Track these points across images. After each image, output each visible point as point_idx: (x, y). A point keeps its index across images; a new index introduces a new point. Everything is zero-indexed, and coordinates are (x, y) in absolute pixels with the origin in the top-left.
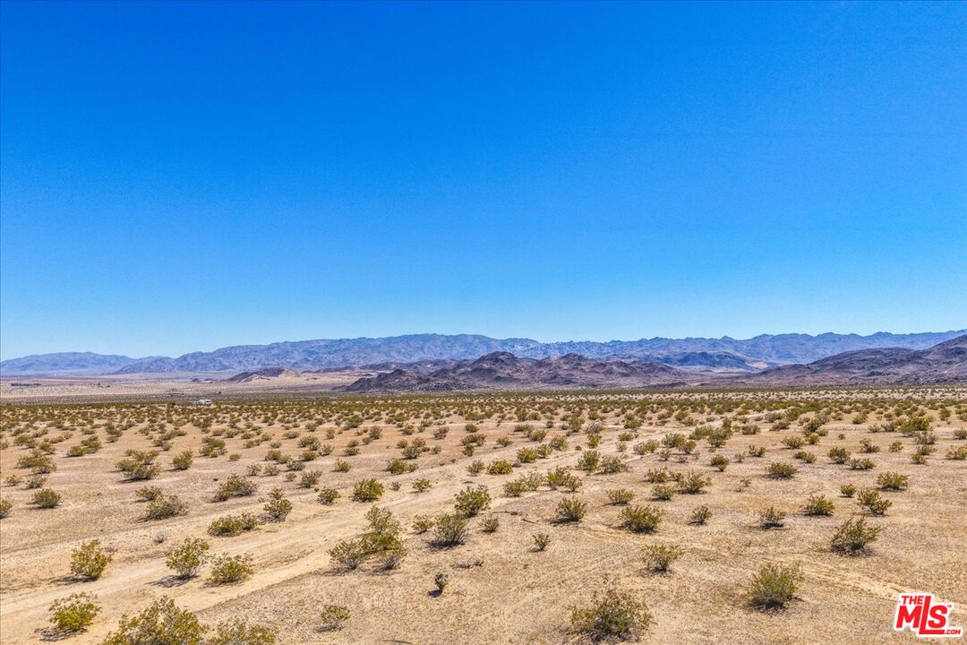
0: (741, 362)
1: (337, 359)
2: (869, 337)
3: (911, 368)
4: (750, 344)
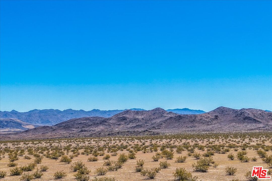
0: (19, 125)
2: (89, 112)
3: (101, 127)
4: (27, 114)
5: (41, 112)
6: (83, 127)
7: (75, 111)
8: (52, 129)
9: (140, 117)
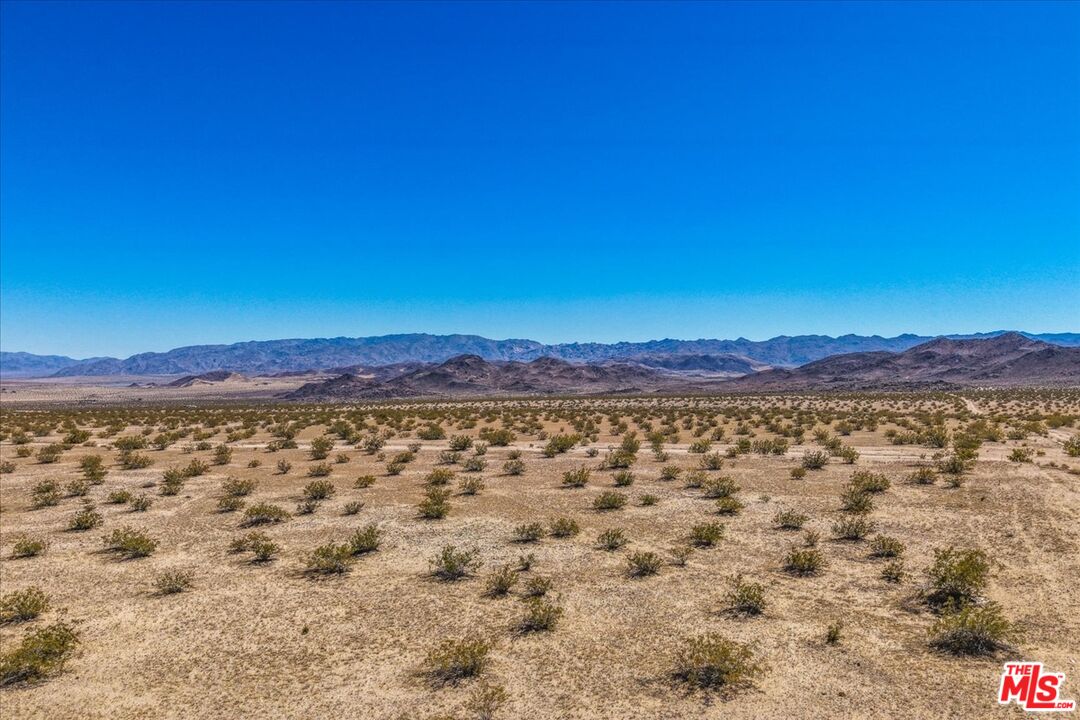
0: (745, 366)
1: (309, 361)
2: (892, 340)
3: (878, 373)
4: (765, 346)
5: (792, 340)
6: (843, 372)
7: (862, 339)
8: (789, 375)
9: (964, 353)
